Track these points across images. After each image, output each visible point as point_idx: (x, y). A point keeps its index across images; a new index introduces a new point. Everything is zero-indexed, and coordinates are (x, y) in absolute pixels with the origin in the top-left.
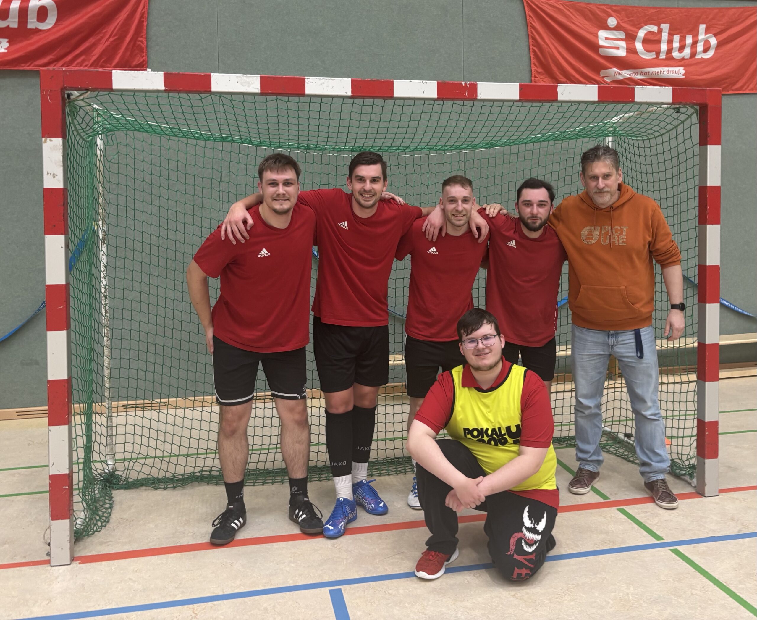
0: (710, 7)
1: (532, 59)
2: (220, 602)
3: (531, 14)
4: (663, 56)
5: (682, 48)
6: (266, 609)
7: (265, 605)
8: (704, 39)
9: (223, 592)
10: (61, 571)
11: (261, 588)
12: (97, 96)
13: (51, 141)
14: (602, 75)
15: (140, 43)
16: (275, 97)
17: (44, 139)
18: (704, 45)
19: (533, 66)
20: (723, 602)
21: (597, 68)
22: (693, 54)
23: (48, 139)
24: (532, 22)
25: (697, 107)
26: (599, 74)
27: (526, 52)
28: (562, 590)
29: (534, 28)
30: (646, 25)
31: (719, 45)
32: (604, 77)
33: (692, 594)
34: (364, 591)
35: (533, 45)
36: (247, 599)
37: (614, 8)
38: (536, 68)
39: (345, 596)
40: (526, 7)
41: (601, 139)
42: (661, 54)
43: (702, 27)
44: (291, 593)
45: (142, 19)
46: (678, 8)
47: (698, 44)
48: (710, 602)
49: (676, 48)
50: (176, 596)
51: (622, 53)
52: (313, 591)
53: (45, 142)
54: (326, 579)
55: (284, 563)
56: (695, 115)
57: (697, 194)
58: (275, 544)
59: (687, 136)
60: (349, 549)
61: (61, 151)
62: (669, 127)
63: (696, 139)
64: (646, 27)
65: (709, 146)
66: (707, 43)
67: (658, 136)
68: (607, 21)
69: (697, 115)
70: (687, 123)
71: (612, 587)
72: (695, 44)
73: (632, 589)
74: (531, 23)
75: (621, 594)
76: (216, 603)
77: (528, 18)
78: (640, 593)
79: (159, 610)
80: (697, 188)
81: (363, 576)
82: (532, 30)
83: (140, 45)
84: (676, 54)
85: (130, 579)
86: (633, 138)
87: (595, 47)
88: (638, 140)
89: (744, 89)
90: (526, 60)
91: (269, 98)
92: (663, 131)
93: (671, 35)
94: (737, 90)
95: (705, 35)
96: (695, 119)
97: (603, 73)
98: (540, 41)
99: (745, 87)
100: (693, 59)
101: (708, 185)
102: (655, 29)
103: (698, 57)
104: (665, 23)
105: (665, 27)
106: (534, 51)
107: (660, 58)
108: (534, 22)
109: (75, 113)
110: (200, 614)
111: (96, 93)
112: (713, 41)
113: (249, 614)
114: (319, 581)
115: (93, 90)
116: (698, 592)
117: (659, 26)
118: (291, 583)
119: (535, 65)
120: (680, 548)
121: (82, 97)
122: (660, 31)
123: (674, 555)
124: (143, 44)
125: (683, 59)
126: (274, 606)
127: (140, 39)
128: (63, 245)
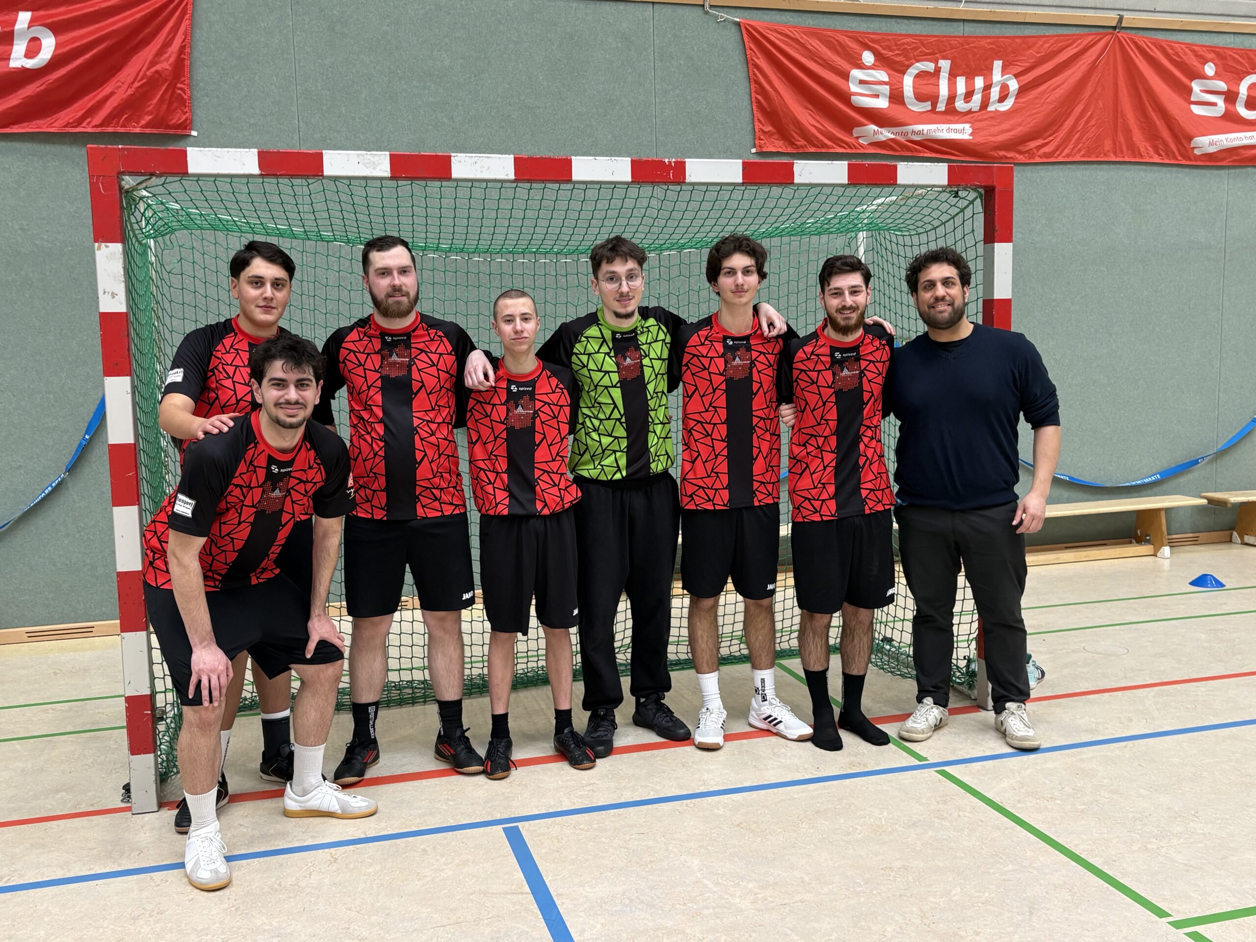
0: (1008, 35)
1: (755, 112)
2: (364, 845)
3: (753, 47)
4: (941, 107)
5: (969, 95)
6: (424, 850)
7: (423, 847)
8: (999, 82)
9: (365, 835)
10: (146, 819)
11: (414, 829)
12: (164, 183)
13: (107, 247)
14: (855, 135)
15: (179, 92)
16: (409, 182)
17: (96, 245)
18: (1000, 92)
19: (757, 123)
20: (996, 822)
21: (848, 125)
22: (985, 104)
23: (103, 245)
24: (754, 58)
25: (982, 191)
26: (851, 134)
27: (746, 103)
28: (798, 818)
29: (757, 66)
30: (918, 61)
31: (1022, 91)
32: (858, 138)
33: (959, 816)
34: (548, 828)
35: (756, 92)
36: (398, 841)
37: (872, 36)
38: (761, 126)
39: (524, 833)
40: (745, 36)
41: (853, 234)
42: (939, 105)
43: (998, 65)
44: (454, 833)
45: (183, 56)
46: (963, 37)
47: (992, 90)
48: (980, 823)
49: (961, 94)
50: (305, 840)
51: (882, 103)
52: (482, 830)
53: (99, 248)
54: (498, 816)
55: (440, 801)
56: (979, 200)
57: (981, 309)
58: (424, 781)
59: (968, 229)
60: (524, 783)
61: (121, 261)
62: (944, 218)
63: (980, 234)
64: (918, 64)
65: (996, 244)
66: (1004, 88)
67: (930, 230)
68: (861, 56)
69: (982, 202)
70: (968, 212)
71: (861, 812)
72: (987, 87)
73: (885, 813)
74: (752, 60)
75: (872, 820)
76: (358, 846)
77: (748, 52)
78: (896, 817)
79: (286, 856)
80: (980, 302)
81: (544, 812)
82: (755, 70)
83: (180, 94)
84: (960, 105)
85: (241, 825)
86: (896, 233)
87: (845, 97)
88: (903, 236)
89: (1055, 155)
90: (747, 114)
91: (400, 183)
92: (936, 223)
93: (953, 76)
94: (1046, 155)
95: (1002, 76)
96: (978, 205)
97: (856, 131)
98: (767, 87)
99: (1058, 152)
100: (983, 112)
101: (995, 297)
102: (930, 66)
103: (991, 108)
104: (944, 58)
105: (945, 65)
106: (758, 102)
107: (937, 110)
108: (758, 58)
109: (133, 207)
110: (340, 858)
111: (163, 178)
112: (1014, 85)
113: (404, 856)
114: (490, 819)
115: (160, 176)
116: (967, 814)
117: (936, 63)
118: (452, 823)
119: (759, 121)
120: (947, 769)
121: (144, 185)
122: (938, 70)
123: (940, 776)
124: (185, 93)
125: (970, 112)
126: (434, 847)
127: (179, 85)
128: (129, 391)
